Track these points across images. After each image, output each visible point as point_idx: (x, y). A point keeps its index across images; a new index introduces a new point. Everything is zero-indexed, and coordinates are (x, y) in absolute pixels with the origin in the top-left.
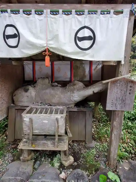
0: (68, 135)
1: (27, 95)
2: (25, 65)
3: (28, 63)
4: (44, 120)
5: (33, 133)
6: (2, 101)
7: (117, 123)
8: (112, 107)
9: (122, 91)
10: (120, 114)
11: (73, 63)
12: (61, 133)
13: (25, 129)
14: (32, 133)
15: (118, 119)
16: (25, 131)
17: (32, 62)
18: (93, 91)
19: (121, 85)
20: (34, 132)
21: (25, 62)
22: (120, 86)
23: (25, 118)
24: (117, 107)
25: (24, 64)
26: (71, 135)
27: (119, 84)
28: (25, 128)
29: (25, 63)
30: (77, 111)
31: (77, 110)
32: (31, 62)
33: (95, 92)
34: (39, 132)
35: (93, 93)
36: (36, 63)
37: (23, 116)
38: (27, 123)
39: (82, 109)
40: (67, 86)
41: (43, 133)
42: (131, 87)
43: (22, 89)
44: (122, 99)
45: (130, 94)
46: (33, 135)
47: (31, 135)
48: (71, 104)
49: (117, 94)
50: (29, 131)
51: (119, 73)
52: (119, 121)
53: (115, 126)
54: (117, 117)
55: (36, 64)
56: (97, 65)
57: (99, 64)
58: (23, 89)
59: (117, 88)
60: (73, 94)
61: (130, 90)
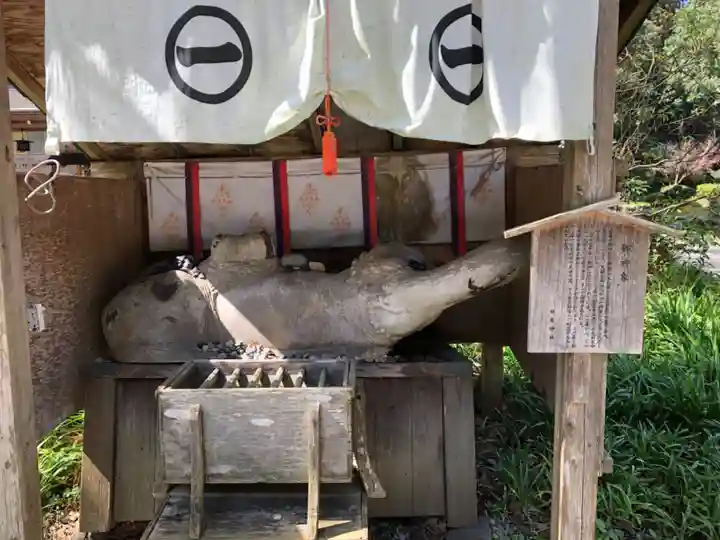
0: (367, 487)
1: (171, 315)
2: (150, 178)
3: (166, 171)
4: (258, 414)
5: (206, 476)
6: (57, 345)
7: (579, 410)
8: (552, 337)
9: (592, 270)
10: (589, 371)
11: (375, 167)
12: (333, 475)
13: (169, 461)
14: (201, 477)
15: (581, 395)
16: (171, 466)
17: (183, 164)
18: (470, 282)
19: (584, 245)
20: (213, 470)
21: (150, 164)
22: (581, 247)
23: (169, 406)
24: (574, 337)
25: (147, 173)
26: (381, 489)
27: (575, 238)
28: (170, 455)
29: (151, 168)
30: (401, 375)
31: (403, 372)
32: (178, 167)
33: (480, 283)
34: (231, 472)
35: (468, 290)
36: (205, 168)
37: (161, 397)
38: (180, 430)
39: (423, 367)
40: (350, 266)
41: (250, 475)
42: (625, 248)
43: (145, 286)
44: (594, 302)
45: (624, 277)
46: (208, 488)
47: (197, 485)
48: (373, 347)
49: (571, 281)
50: (188, 470)
51: (575, 195)
52: (587, 402)
53: (570, 425)
54: (579, 384)
55: (201, 173)
56: (486, 168)
57: (496, 166)
58: (149, 285)
59: (571, 258)
60: (380, 299)
61: (623, 263)
